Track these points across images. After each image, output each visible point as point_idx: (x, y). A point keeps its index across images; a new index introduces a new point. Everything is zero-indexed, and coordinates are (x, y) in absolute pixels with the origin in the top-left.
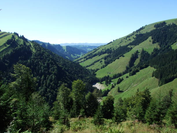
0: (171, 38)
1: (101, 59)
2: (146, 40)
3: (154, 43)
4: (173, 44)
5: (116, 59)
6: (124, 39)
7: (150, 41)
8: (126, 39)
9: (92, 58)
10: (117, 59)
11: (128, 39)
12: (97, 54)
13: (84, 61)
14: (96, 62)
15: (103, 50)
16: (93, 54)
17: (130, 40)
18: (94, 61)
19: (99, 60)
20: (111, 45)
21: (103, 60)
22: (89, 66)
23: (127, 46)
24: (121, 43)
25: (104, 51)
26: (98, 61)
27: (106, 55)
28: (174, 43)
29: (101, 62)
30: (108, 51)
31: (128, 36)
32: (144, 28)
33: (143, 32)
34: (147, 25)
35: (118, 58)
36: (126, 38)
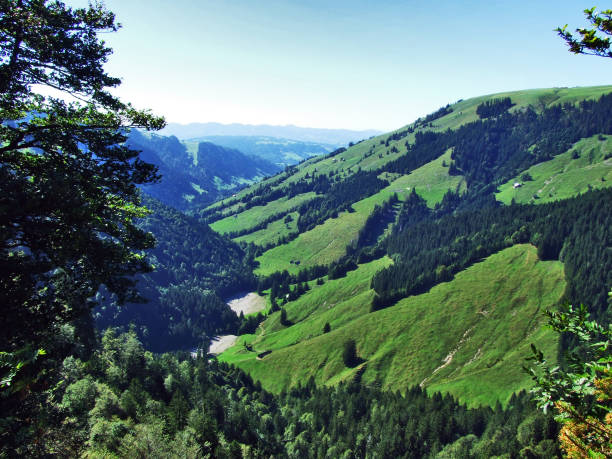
0: (507, 159)
1: (291, 211)
2: (436, 158)
3: (453, 172)
4: (505, 182)
5: (328, 217)
6: (382, 143)
7: (444, 165)
8: (387, 145)
9: (265, 204)
10: (330, 219)
11: (392, 144)
12: (284, 191)
13: (241, 210)
14: (274, 219)
15: (307, 177)
16: (274, 189)
17: (394, 150)
18: (267, 217)
19: (284, 214)
20: (335, 161)
21: (296, 216)
22: (250, 232)
23: (380, 172)
24: (366, 156)
25: (309, 181)
26: (280, 216)
27: (311, 196)
28: (510, 179)
29: (289, 220)
30: (321, 183)
31: (396, 137)
32: (451, 111)
33: (441, 127)
34: (465, 99)
35: (335, 216)
36: (390, 139)
